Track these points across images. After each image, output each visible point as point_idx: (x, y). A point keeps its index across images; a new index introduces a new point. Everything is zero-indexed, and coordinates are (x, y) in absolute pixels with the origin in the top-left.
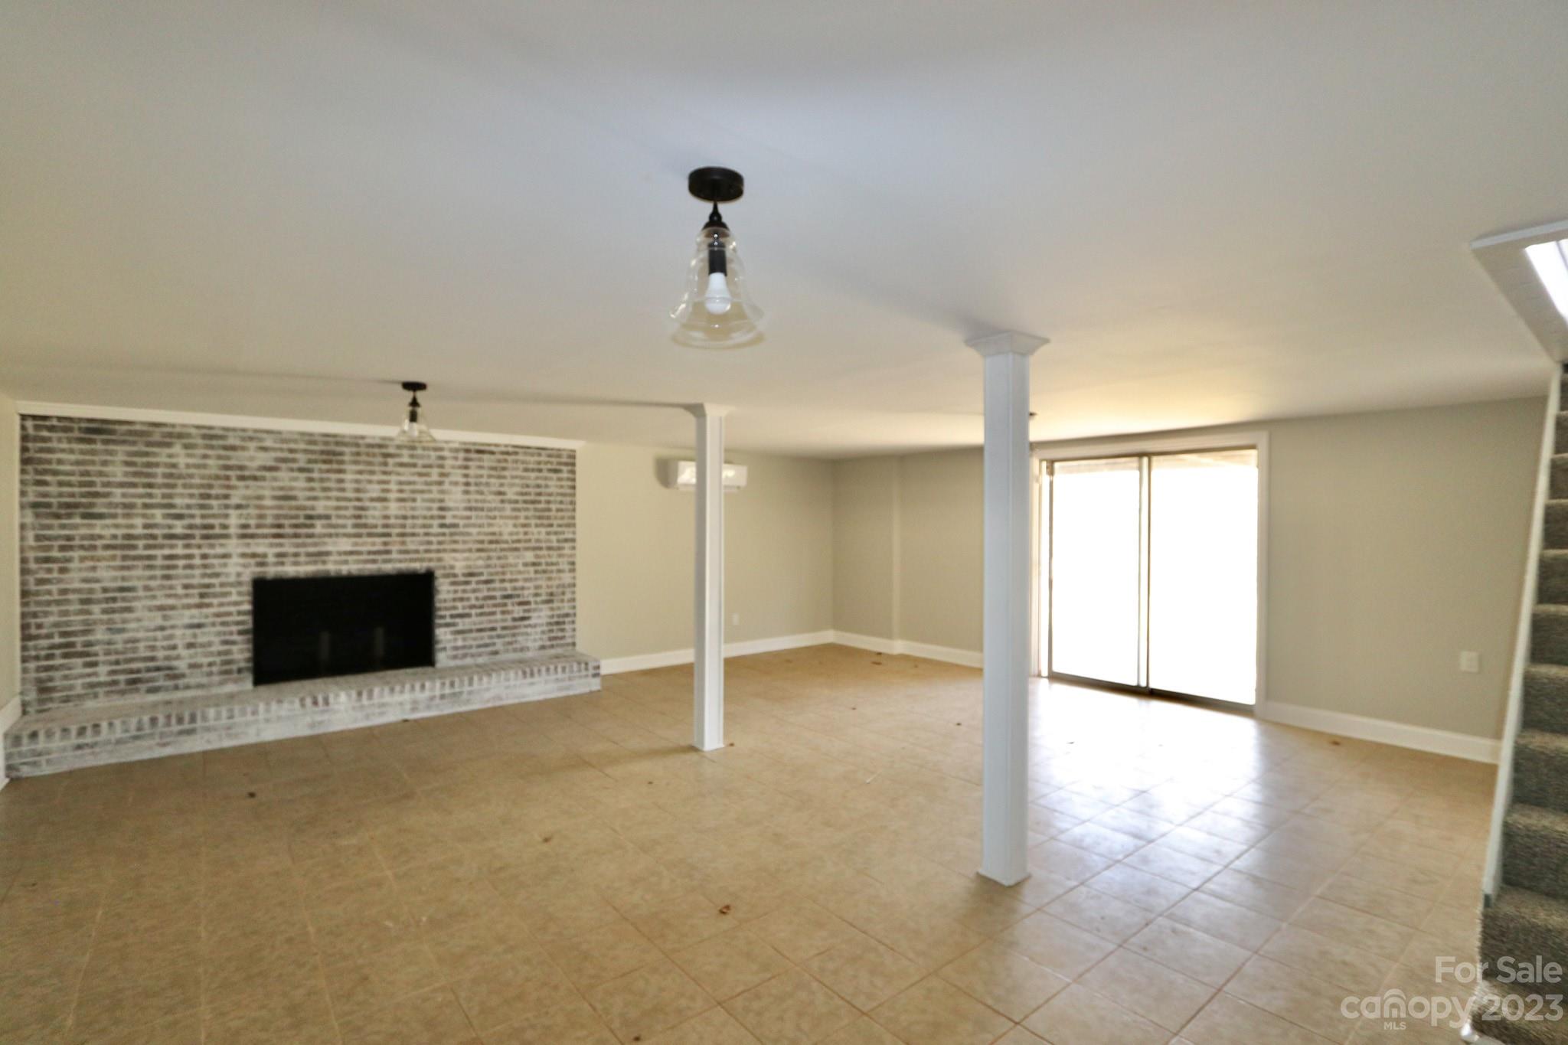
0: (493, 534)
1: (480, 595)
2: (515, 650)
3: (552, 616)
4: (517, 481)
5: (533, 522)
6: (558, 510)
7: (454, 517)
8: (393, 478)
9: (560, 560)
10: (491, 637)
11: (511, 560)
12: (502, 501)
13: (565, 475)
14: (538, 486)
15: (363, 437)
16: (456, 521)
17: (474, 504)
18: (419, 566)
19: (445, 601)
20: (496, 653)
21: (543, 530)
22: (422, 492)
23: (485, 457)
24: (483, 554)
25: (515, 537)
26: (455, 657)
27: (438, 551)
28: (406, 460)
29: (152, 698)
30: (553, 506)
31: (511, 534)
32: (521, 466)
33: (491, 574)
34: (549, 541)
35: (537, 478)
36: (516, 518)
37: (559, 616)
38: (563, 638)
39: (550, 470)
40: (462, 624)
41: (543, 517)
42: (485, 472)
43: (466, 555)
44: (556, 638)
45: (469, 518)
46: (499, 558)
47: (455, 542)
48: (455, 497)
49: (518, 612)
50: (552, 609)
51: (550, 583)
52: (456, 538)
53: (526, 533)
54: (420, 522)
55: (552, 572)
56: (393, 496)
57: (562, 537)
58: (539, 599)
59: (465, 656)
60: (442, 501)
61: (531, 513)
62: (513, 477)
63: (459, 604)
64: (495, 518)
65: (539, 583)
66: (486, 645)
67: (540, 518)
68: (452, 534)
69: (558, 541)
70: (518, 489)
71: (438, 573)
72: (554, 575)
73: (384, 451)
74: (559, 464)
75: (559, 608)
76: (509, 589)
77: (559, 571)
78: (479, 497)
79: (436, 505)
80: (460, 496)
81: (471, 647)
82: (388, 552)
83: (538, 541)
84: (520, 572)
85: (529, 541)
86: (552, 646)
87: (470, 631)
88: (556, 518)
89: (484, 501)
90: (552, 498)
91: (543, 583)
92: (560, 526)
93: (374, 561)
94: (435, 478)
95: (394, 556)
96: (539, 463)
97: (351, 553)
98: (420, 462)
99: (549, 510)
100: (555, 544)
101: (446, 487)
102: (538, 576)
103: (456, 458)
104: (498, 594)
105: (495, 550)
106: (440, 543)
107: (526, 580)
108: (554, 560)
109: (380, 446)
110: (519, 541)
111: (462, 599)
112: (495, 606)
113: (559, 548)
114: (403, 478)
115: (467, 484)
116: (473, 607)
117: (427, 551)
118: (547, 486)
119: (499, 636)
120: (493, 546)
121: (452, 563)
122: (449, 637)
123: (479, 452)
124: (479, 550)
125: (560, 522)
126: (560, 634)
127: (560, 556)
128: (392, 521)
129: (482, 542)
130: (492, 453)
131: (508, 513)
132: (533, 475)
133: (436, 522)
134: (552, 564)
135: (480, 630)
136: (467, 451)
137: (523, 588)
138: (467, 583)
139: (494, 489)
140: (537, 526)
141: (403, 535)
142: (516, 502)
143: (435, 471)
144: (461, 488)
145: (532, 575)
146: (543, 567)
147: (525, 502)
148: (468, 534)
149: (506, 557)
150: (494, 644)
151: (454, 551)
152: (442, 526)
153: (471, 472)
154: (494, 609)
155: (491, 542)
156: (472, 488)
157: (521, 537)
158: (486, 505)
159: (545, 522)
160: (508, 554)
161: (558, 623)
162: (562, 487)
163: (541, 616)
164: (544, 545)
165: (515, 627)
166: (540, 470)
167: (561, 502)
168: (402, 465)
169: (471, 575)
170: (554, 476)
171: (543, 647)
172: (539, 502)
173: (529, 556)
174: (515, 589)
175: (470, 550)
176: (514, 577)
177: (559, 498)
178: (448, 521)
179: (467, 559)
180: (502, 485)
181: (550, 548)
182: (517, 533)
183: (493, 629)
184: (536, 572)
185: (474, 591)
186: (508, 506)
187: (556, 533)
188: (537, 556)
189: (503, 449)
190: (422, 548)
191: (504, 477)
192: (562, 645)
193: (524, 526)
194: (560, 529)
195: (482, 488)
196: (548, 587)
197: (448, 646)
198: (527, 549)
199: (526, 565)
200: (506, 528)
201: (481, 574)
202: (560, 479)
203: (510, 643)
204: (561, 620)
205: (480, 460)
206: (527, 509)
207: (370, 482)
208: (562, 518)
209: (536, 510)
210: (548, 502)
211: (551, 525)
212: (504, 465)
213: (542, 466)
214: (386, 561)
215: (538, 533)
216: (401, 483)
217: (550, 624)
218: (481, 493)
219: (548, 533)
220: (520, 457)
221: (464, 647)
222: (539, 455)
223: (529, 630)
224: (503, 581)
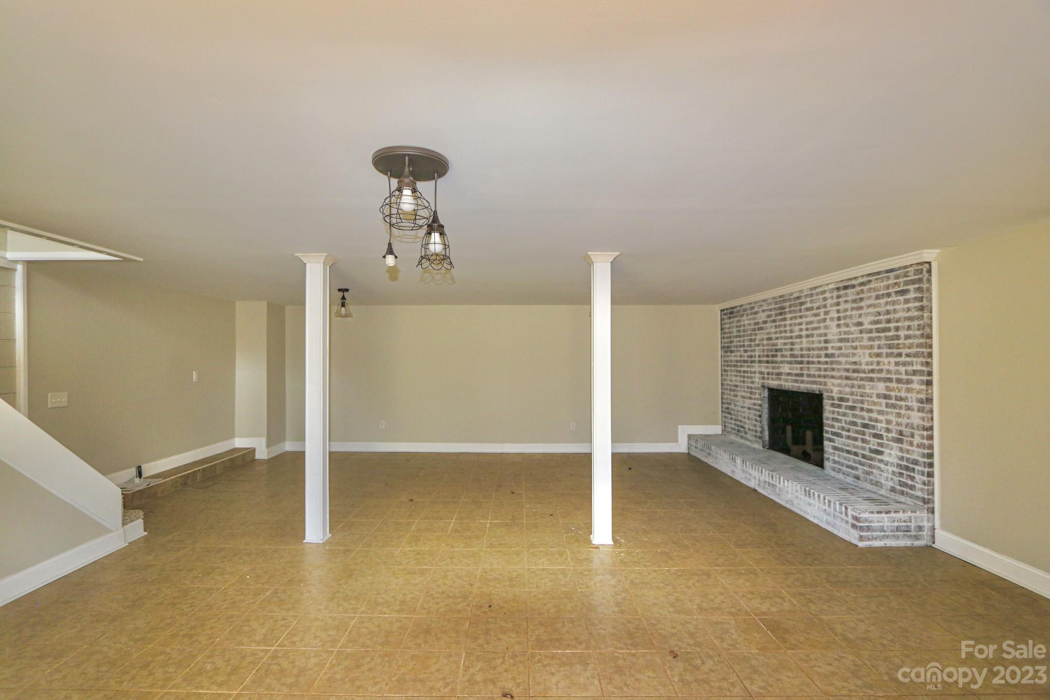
0: (855, 363)
1: (848, 419)
2: (871, 483)
3: (902, 458)
4: (871, 310)
5: (884, 351)
6: (907, 337)
7: (833, 348)
8: (804, 320)
9: (909, 395)
10: (855, 461)
11: (867, 391)
12: (861, 332)
13: (911, 295)
14: (888, 312)
15: (791, 294)
16: (833, 351)
17: (843, 336)
18: (815, 388)
19: (828, 419)
20: (858, 478)
21: (893, 360)
22: (816, 329)
23: (849, 291)
24: (849, 382)
25: (870, 367)
26: (834, 469)
27: (825, 377)
28: (809, 305)
29: (742, 441)
30: (902, 333)
31: (867, 364)
32: (874, 294)
33: (854, 402)
34: (898, 373)
35: (887, 303)
36: (871, 347)
37: (908, 460)
38: (912, 487)
39: (897, 293)
40: (839, 442)
41: (893, 346)
42: (849, 306)
43: (839, 381)
44: (905, 485)
45: (840, 348)
46: (859, 387)
47: (833, 369)
48: (833, 332)
49: (873, 443)
50: (901, 450)
51: (899, 420)
52: (834, 366)
53: (878, 363)
54: (816, 352)
55: (901, 407)
56: (804, 333)
57: (910, 368)
58: (890, 435)
59: (839, 471)
60: (826, 335)
61: (883, 342)
62: (869, 306)
63: (836, 424)
64: (855, 348)
65: (890, 417)
66: (852, 468)
67: (890, 347)
68: (832, 363)
69: (907, 373)
70: (871, 318)
71: (825, 395)
72: (903, 412)
73: (800, 301)
74: (906, 283)
75: (908, 451)
76: (867, 418)
77: (908, 408)
78: (846, 329)
79: (823, 339)
80: (835, 330)
81: (842, 464)
82: (802, 375)
83: (889, 372)
84: (874, 403)
85: (881, 371)
86: (902, 493)
87: (842, 450)
88: (905, 346)
89: (849, 333)
90: (900, 324)
91: (892, 418)
92: (908, 355)
93: (796, 381)
94: (822, 316)
95: (805, 378)
96: (888, 287)
97: (789, 374)
98: (815, 305)
99: (898, 337)
100: (904, 377)
101: (828, 322)
102: (889, 410)
103: (832, 297)
104: (859, 421)
105: (856, 379)
106: (826, 370)
107: (880, 412)
108: (903, 394)
109: (799, 298)
110: (872, 371)
111: (837, 420)
112: (857, 432)
113: (909, 382)
114: (808, 319)
115: (839, 319)
116: (843, 429)
117: (819, 376)
118: (895, 311)
119: (861, 464)
120: (856, 375)
121: (832, 387)
122: (831, 451)
123: (846, 288)
124: (847, 378)
125: (909, 351)
126: (910, 482)
127: (909, 390)
128: (804, 352)
129: (847, 370)
130: (853, 286)
131: (866, 343)
132: (882, 301)
133: (823, 352)
134: (901, 399)
135: (848, 452)
136: (838, 289)
137: (876, 421)
138: (839, 406)
139: (855, 320)
140: (888, 355)
141: (808, 363)
142: (871, 331)
143: (822, 310)
144: (836, 322)
145: (884, 408)
146: (893, 401)
147: (878, 331)
148: (840, 363)
149: (864, 387)
150: (857, 469)
151: (833, 377)
152: (827, 356)
153: (841, 308)
154: (856, 435)
155: (854, 371)
156: (842, 322)
157: (875, 367)
158: (851, 336)
159: (895, 351)
160: (866, 383)
161: (907, 468)
162: (909, 310)
163: (892, 455)
164: (894, 377)
165: (871, 459)
166: (889, 295)
167: (909, 328)
168: (807, 309)
169: (841, 399)
170: (901, 298)
171: (893, 490)
172: (889, 330)
173: (881, 387)
174: (871, 419)
175: (841, 378)
176: (870, 407)
177: (907, 323)
178: (830, 351)
179: (839, 385)
180: (860, 316)
181: (899, 381)
182: (872, 364)
183: (856, 454)
184: (887, 405)
185: (844, 415)
186: (865, 336)
187: (904, 364)
188: (888, 389)
189: (860, 280)
190: (817, 373)
191: (861, 308)
192: (912, 496)
193: (878, 355)
194: (908, 359)
195: (848, 321)
196: (898, 424)
197: (831, 457)
198: (879, 379)
199: (878, 396)
200: (864, 358)
201: (848, 400)
202: (907, 301)
203: (868, 473)
204: (911, 466)
205: (846, 295)
206: (879, 338)
207: (795, 324)
208: (910, 347)
209: (887, 338)
210: (897, 329)
211: (900, 355)
212: (861, 296)
213: (891, 290)
214: (802, 382)
215: (888, 363)
216: (807, 323)
217: (899, 466)
218: (847, 325)
219: (897, 364)
220: (872, 285)
221: (838, 462)
222: (888, 278)
223: (882, 466)
224: (862, 409)
